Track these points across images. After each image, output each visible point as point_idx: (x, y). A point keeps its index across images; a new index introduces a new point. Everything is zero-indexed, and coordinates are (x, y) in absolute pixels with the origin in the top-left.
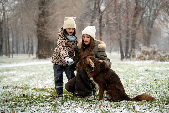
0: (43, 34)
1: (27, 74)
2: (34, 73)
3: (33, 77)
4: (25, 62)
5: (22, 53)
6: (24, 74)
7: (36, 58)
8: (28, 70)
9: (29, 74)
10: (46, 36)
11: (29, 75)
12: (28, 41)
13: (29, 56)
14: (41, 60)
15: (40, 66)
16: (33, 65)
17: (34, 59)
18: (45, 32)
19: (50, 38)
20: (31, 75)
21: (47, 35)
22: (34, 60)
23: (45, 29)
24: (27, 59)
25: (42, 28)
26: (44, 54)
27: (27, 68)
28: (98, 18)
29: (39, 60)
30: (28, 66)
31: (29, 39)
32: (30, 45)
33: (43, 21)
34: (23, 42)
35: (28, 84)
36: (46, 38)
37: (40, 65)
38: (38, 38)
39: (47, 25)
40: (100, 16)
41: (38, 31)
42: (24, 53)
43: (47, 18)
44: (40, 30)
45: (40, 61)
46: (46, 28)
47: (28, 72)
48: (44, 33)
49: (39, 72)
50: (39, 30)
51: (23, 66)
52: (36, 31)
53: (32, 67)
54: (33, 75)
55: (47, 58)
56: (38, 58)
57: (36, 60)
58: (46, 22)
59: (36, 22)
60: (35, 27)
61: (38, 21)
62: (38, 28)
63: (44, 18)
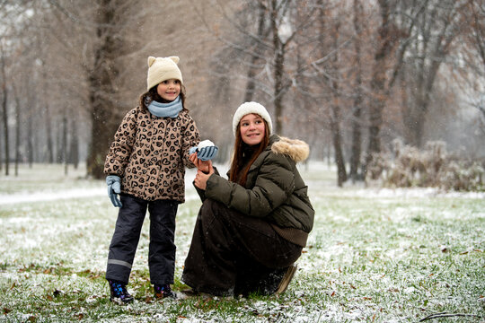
0: (107, 107)
1: (61, 226)
2: (81, 224)
3: (81, 236)
4: (53, 188)
5: (44, 162)
6: (53, 225)
7: (86, 178)
8: (65, 215)
9: (69, 226)
11: (68, 230)
12: (61, 125)
13: (66, 172)
17: (79, 178)
18: (115, 102)
20: (74, 228)
21: (120, 109)
22: (80, 182)
23: (113, 91)
24: (60, 181)
25: (106, 90)
27: (60, 208)
28: (271, 63)
29: (95, 183)
31: (65, 121)
32: (69, 137)
33: (107, 68)
34: (49, 131)
35: (68, 257)
38: (93, 117)
39: (119, 80)
40: (279, 56)
41: (93, 99)
42: (51, 161)
43: (120, 58)
44: (99, 97)
45: (99, 186)
46: (116, 88)
47: (66, 221)
48: (110, 103)
49: (96, 221)
50: (97, 94)
53: (76, 203)
54: (80, 229)
56: (91, 177)
57: (87, 182)
58: (116, 72)
59: (89, 71)
60: (85, 84)
61: (92, 68)
62: (93, 89)
63: (112, 58)
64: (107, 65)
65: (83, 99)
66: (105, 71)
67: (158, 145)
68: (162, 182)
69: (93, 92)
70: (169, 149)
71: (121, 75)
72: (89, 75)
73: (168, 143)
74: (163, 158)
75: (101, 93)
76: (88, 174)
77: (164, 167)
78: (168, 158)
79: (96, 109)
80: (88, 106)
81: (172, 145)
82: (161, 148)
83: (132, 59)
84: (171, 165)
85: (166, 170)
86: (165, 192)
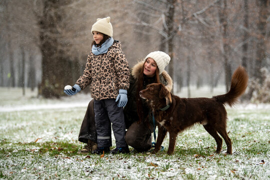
0: (53, 45)
1: (11, 125)
2: (24, 124)
3: (22, 129)
4: (12, 104)
5: (8, 86)
6: (5, 125)
7: (38, 97)
8: (15, 119)
9: (16, 125)
10: (59, 48)
11: (14, 126)
12: (21, 57)
13: (24, 94)
14: (49, 101)
15: (40, 113)
16: (27, 111)
17: (33, 97)
18: (59, 40)
19: (69, 53)
20: (19, 125)
21: (62, 45)
22: (33, 100)
23: (57, 32)
24: (18, 99)
25: (51, 31)
26: (56, 88)
27: (13, 116)
28: (165, 14)
29: (43, 101)
30: (16, 112)
31: (23, 54)
32: (27, 66)
33: (53, 15)
34: (12, 62)
35: (10, 138)
36: (61, 52)
37: (42, 110)
38: (43, 51)
39: (62, 24)
40: (171, 9)
41: (42, 38)
42: (14, 86)
43: (62, 7)
44: (46, 36)
45: (46, 103)
46: (59, 30)
47: (14, 122)
48: (55, 41)
49: (34, 122)
50: (45, 34)
51: (6, 112)
52: (38, 37)
53: (25, 113)
54: (23, 126)
55: (63, 98)
56: (41, 97)
57: (38, 100)
58: (59, 18)
59: (39, 17)
60: (36, 27)
61: (42, 15)
62: (43, 30)
63: (56, 7)
64: (52, 12)
65: (35, 38)
66: (51, 17)
67: (98, 69)
68: (102, 89)
69: (42, 33)
70: (103, 71)
71: (64, 20)
72: (40, 19)
73: (103, 68)
74: (101, 76)
75: (48, 34)
76: (39, 94)
77: (102, 81)
78: (104, 76)
79: (44, 46)
80: (39, 43)
81: (105, 68)
82: (99, 71)
83: (71, 8)
84: (106, 80)
85: (104, 83)
86: (105, 94)
